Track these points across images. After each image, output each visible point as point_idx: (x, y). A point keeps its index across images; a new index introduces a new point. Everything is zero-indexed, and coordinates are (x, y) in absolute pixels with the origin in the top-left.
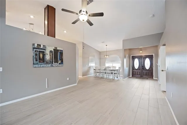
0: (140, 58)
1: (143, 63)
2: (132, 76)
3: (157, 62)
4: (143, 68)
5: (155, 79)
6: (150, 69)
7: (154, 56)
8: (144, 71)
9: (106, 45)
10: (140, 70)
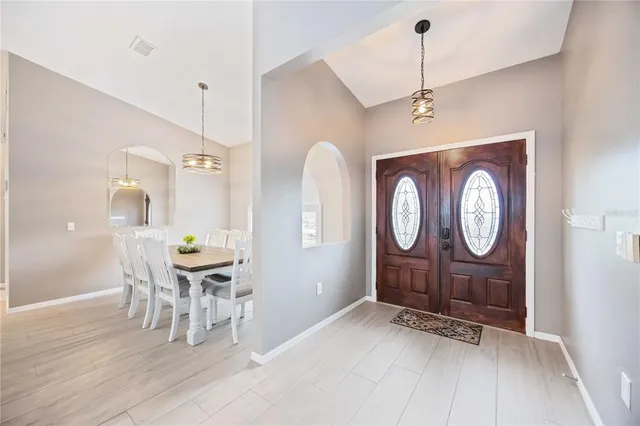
0: (425, 169)
1: (446, 210)
2: (380, 298)
3: (561, 201)
4: (447, 247)
5: (540, 336)
6: (503, 252)
7: (530, 151)
8: (455, 267)
9: (203, 87)
10: (427, 257)
